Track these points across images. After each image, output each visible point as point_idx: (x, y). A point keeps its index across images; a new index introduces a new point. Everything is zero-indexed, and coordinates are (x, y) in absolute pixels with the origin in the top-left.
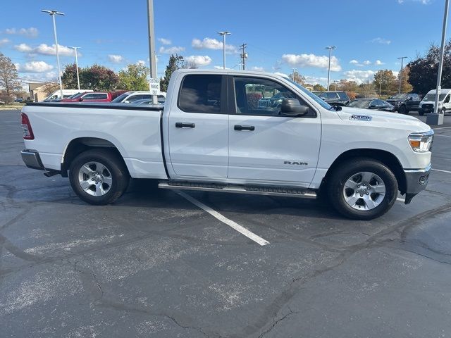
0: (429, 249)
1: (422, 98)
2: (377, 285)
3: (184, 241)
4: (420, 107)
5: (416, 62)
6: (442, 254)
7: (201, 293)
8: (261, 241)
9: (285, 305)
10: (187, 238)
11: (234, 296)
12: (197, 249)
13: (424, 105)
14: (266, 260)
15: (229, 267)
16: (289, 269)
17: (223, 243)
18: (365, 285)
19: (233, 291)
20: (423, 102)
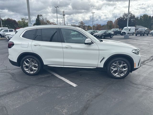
0: (132, 83)
1: (122, 30)
2: (118, 99)
3: (44, 88)
4: (122, 33)
5: (120, 18)
6: (137, 85)
7: (52, 111)
8: (74, 85)
9: (85, 112)
10: (45, 86)
11: (65, 111)
12: (49, 91)
13: (123, 32)
14: (77, 93)
15: (63, 98)
16: (85, 96)
17: (60, 87)
18: (113, 100)
19: (64, 108)
20: (122, 31)
